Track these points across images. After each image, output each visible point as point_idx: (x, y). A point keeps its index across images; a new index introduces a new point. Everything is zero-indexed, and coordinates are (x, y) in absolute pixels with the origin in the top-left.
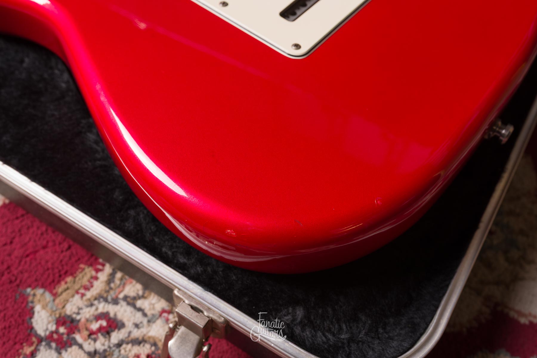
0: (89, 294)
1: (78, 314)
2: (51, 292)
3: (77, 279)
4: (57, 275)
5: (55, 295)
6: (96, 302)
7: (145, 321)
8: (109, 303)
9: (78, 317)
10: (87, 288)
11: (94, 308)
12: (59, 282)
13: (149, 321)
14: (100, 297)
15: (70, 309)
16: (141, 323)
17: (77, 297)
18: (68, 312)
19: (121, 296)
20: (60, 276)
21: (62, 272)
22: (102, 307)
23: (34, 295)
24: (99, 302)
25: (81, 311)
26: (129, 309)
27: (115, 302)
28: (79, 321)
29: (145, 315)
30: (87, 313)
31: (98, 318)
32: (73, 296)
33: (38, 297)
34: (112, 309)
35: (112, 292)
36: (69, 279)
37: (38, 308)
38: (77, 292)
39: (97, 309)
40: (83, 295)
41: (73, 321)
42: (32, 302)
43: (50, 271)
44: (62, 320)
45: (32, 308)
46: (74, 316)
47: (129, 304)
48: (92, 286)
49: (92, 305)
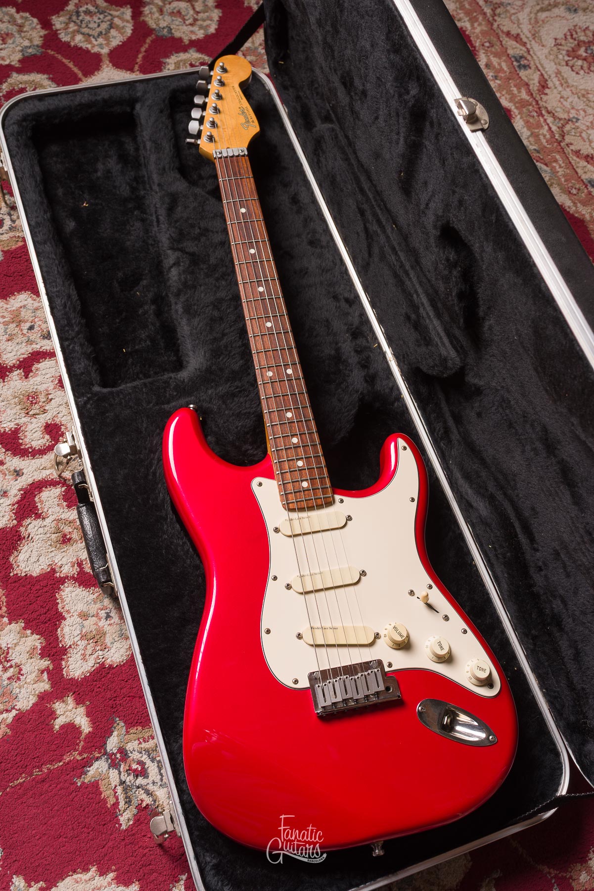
0: (143, 745)
1: (132, 753)
2: (127, 729)
3: (144, 731)
4: (136, 721)
5: (127, 732)
6: (144, 752)
7: (159, 784)
8: (150, 758)
9: (130, 755)
10: (145, 741)
11: (141, 755)
12: (134, 726)
13: (161, 785)
14: (148, 752)
15: (129, 747)
16: (157, 783)
17: (137, 742)
18: (127, 748)
19: (158, 759)
20: (137, 722)
21: (139, 721)
22: (145, 758)
23: (118, 724)
24: (145, 754)
25: (133, 752)
26: (156, 770)
27: (153, 760)
28: (129, 757)
29: (162, 780)
30: (135, 756)
31: (140, 763)
32: (135, 740)
33: (120, 726)
34: (148, 763)
35: (155, 753)
36: (140, 728)
37: (115, 733)
38: (139, 740)
39: (141, 757)
40: (140, 743)
41: (126, 754)
42: (115, 728)
43: (134, 715)
44: (122, 751)
45: (113, 732)
46: (129, 752)
47: (158, 766)
48: (148, 741)
49: (141, 753)
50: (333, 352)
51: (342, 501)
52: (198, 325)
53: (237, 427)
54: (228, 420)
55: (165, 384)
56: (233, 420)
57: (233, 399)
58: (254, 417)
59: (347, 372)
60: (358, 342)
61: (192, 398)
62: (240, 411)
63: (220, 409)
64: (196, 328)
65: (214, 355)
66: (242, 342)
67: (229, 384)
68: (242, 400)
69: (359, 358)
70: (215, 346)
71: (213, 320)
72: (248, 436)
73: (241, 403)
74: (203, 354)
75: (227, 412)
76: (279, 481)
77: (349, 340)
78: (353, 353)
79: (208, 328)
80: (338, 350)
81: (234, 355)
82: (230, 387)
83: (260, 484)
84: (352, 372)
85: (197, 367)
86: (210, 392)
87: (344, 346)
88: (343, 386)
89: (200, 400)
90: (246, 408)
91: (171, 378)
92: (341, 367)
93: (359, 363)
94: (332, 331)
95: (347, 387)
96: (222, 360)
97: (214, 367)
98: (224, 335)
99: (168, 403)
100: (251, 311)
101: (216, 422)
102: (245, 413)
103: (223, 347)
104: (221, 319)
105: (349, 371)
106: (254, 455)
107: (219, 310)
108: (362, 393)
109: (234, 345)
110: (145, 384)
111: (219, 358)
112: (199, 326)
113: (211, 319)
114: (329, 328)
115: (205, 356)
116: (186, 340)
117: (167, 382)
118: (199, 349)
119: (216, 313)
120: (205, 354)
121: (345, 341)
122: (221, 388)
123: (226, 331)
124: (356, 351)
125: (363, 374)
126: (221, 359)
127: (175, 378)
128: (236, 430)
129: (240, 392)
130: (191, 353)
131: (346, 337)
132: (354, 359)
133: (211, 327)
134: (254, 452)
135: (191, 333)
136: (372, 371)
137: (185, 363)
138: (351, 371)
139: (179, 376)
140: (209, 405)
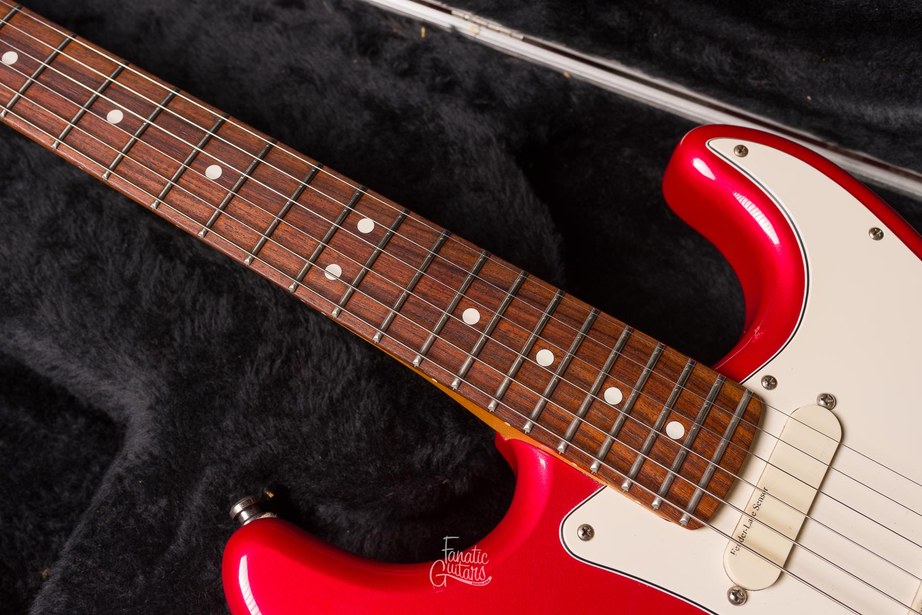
50: (367, 116)
51: (771, 382)
52: (58, 315)
53: (359, 437)
54: (326, 443)
55: (121, 503)
56: (336, 430)
57: (290, 390)
58: (368, 381)
59: (431, 126)
60: (388, 56)
61: (208, 471)
62: (331, 398)
63: (286, 437)
64: (62, 326)
65: (156, 342)
66: (182, 262)
67: (248, 368)
68: (306, 373)
69: (423, 81)
70: (137, 324)
71: (77, 277)
72: (400, 430)
73: (314, 380)
74: (130, 362)
75: (305, 429)
76: (617, 483)
77: (369, 68)
78: (402, 85)
79: (85, 301)
80: (369, 102)
81: (194, 301)
82: (257, 372)
83: (587, 533)
84: (439, 116)
85: (147, 402)
86: (228, 423)
87: (372, 85)
88: (456, 157)
89: (228, 461)
90: (335, 381)
91: (120, 479)
92: (412, 128)
93: (432, 89)
94: (321, 79)
95: (463, 151)
96: (183, 336)
97: (182, 367)
98: (131, 284)
99: (170, 534)
100: (146, 181)
101: (307, 468)
102: (344, 395)
103: (155, 309)
104: (92, 258)
105: (432, 120)
106: (451, 456)
107: (67, 245)
108: (500, 138)
109: (174, 285)
110: (80, 549)
111: (173, 339)
112: (64, 316)
113: (74, 279)
114: (311, 81)
115: (140, 363)
116: (67, 371)
117: (123, 497)
118: (114, 361)
119: (70, 258)
120: (136, 359)
121: (364, 75)
122: (242, 394)
123: (128, 273)
124: (404, 74)
125: (461, 102)
126: (177, 335)
127: (128, 470)
128: (363, 444)
129: (287, 361)
130: (105, 386)
131: (358, 68)
132: (416, 94)
133: (89, 294)
134: (442, 449)
135: (61, 347)
136: (470, 83)
137: (113, 415)
138: (435, 116)
139: (131, 456)
140: (258, 451)
